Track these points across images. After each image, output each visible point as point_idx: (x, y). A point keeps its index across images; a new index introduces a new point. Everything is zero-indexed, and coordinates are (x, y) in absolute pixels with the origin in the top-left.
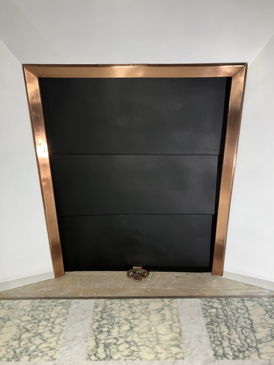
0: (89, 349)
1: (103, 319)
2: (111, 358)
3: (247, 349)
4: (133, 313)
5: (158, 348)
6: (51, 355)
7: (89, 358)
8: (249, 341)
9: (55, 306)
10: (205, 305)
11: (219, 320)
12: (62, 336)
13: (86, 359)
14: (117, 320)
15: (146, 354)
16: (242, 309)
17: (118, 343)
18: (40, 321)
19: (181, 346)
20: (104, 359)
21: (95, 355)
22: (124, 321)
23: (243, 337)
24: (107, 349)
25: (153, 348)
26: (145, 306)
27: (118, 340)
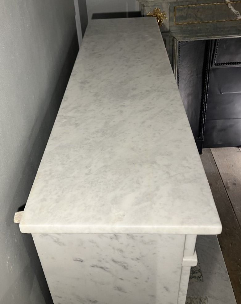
0: (197, 281)
2: (200, 270)
6: (204, 300)
7: (202, 280)
21: (200, 277)
24: (195, 272)
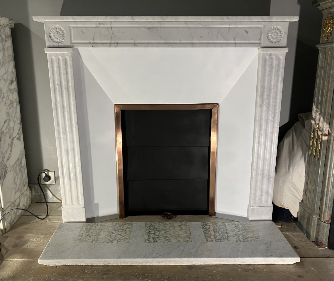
0: (146, 239)
1: (151, 229)
2: (157, 242)
3: (223, 239)
4: (166, 227)
5: (179, 239)
6: (127, 241)
8: (224, 236)
9: (125, 224)
10: (203, 224)
11: (210, 230)
12: (131, 235)
13: (145, 242)
14: (158, 230)
15: (173, 240)
16: (223, 226)
17: (159, 237)
18: (119, 230)
19: (190, 238)
20: (153, 242)
21: (149, 241)
22: (162, 230)
23: (221, 235)
24: (154, 239)
25: (177, 239)
26: (172, 225)
27: (159, 236)
